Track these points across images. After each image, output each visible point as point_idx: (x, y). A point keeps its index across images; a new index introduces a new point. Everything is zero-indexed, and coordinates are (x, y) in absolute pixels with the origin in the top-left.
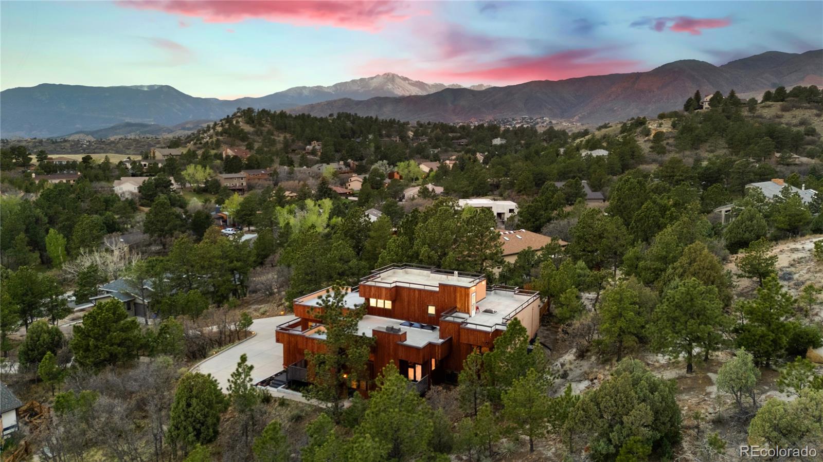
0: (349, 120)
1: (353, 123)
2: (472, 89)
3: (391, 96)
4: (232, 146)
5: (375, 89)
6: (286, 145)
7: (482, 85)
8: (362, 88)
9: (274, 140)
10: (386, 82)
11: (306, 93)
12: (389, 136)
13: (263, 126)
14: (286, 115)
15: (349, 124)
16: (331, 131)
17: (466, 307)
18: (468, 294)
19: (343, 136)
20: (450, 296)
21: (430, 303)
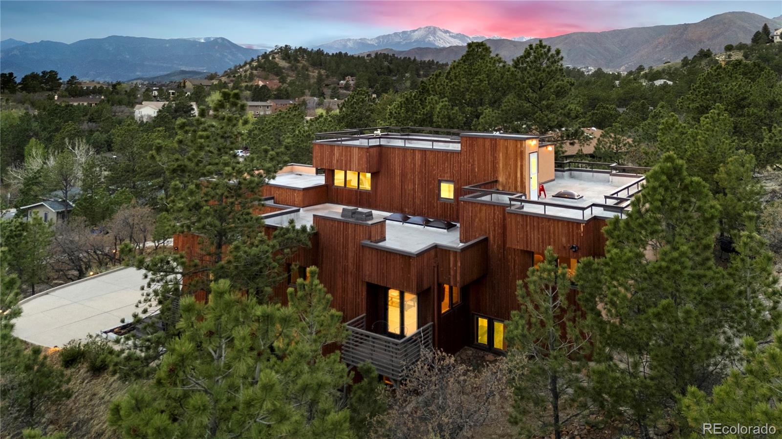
0: (387, 60)
2: (514, 40)
3: (432, 47)
4: (265, 79)
5: (416, 41)
6: (320, 79)
7: (522, 38)
8: (404, 40)
9: (308, 75)
10: (428, 35)
11: (350, 44)
14: (323, 54)
15: (386, 63)
16: (367, 68)
17: (519, 180)
18: (522, 154)
19: (379, 74)
20: (484, 160)
21: (444, 177)
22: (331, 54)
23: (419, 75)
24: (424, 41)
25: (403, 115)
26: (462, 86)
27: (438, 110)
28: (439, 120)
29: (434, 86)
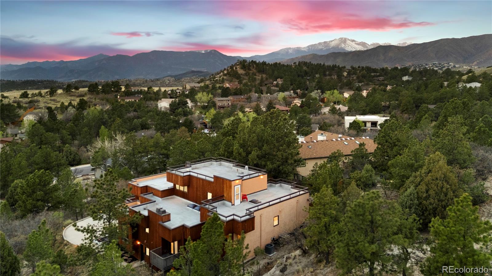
1: (308, 67)
2: (399, 45)
4: (230, 81)
5: (333, 48)
6: (262, 81)
7: (406, 43)
8: (325, 47)
9: (255, 78)
10: (341, 43)
11: (290, 51)
12: (330, 75)
13: (251, 70)
14: (266, 64)
15: (305, 68)
16: (291, 72)
17: (230, 196)
18: (231, 186)
19: (299, 76)
21: (209, 190)
22: (270, 64)
23: (325, 75)
24: (338, 47)
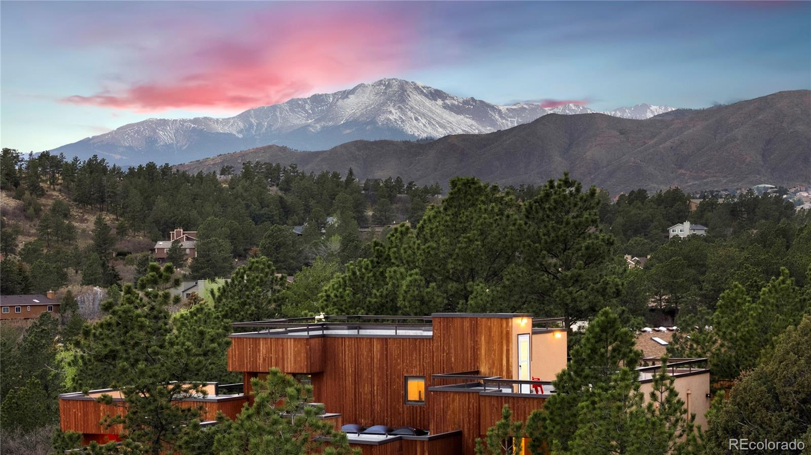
0: (275, 181)
1: (286, 189)
9: (70, 228)
13: (42, 193)
14: (105, 169)
15: (274, 191)
16: (224, 206)
17: (505, 368)
18: (508, 334)
19: (257, 219)
20: (463, 346)
21: (412, 372)
22: (125, 170)
23: (362, 221)
24: (373, 122)
25: (348, 299)
26: (442, 249)
27: (404, 287)
28: (407, 304)
29: (399, 250)
